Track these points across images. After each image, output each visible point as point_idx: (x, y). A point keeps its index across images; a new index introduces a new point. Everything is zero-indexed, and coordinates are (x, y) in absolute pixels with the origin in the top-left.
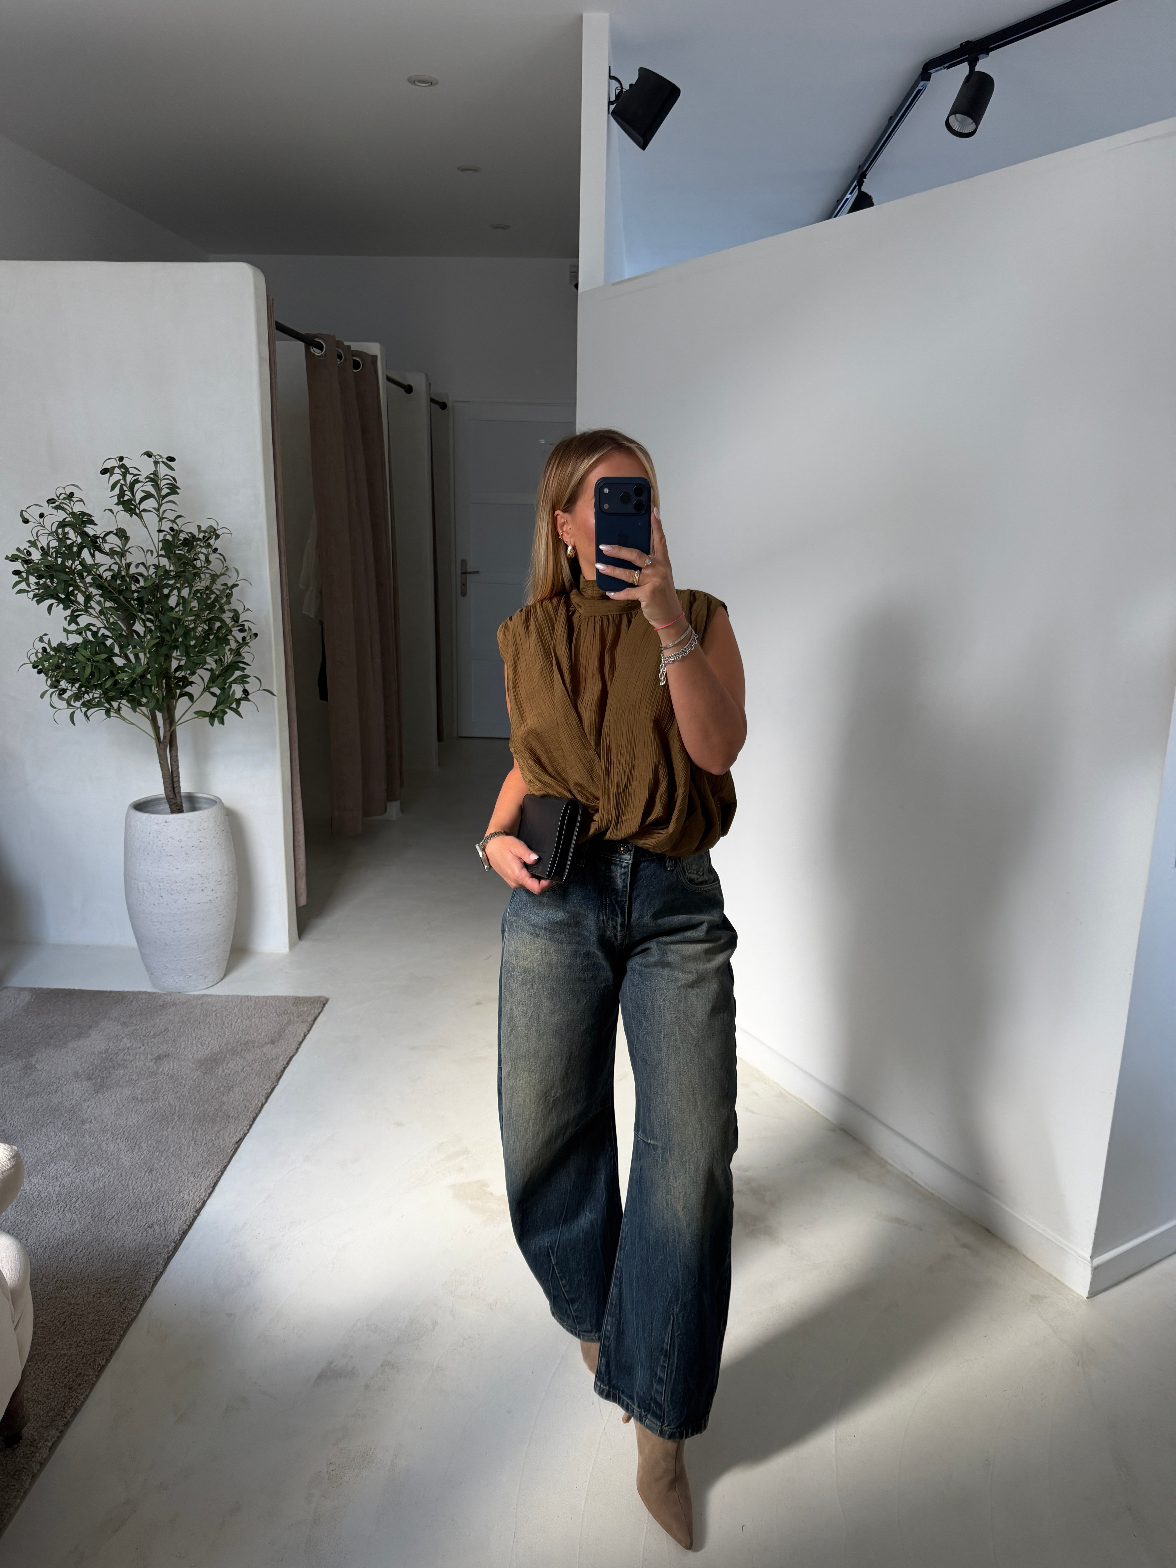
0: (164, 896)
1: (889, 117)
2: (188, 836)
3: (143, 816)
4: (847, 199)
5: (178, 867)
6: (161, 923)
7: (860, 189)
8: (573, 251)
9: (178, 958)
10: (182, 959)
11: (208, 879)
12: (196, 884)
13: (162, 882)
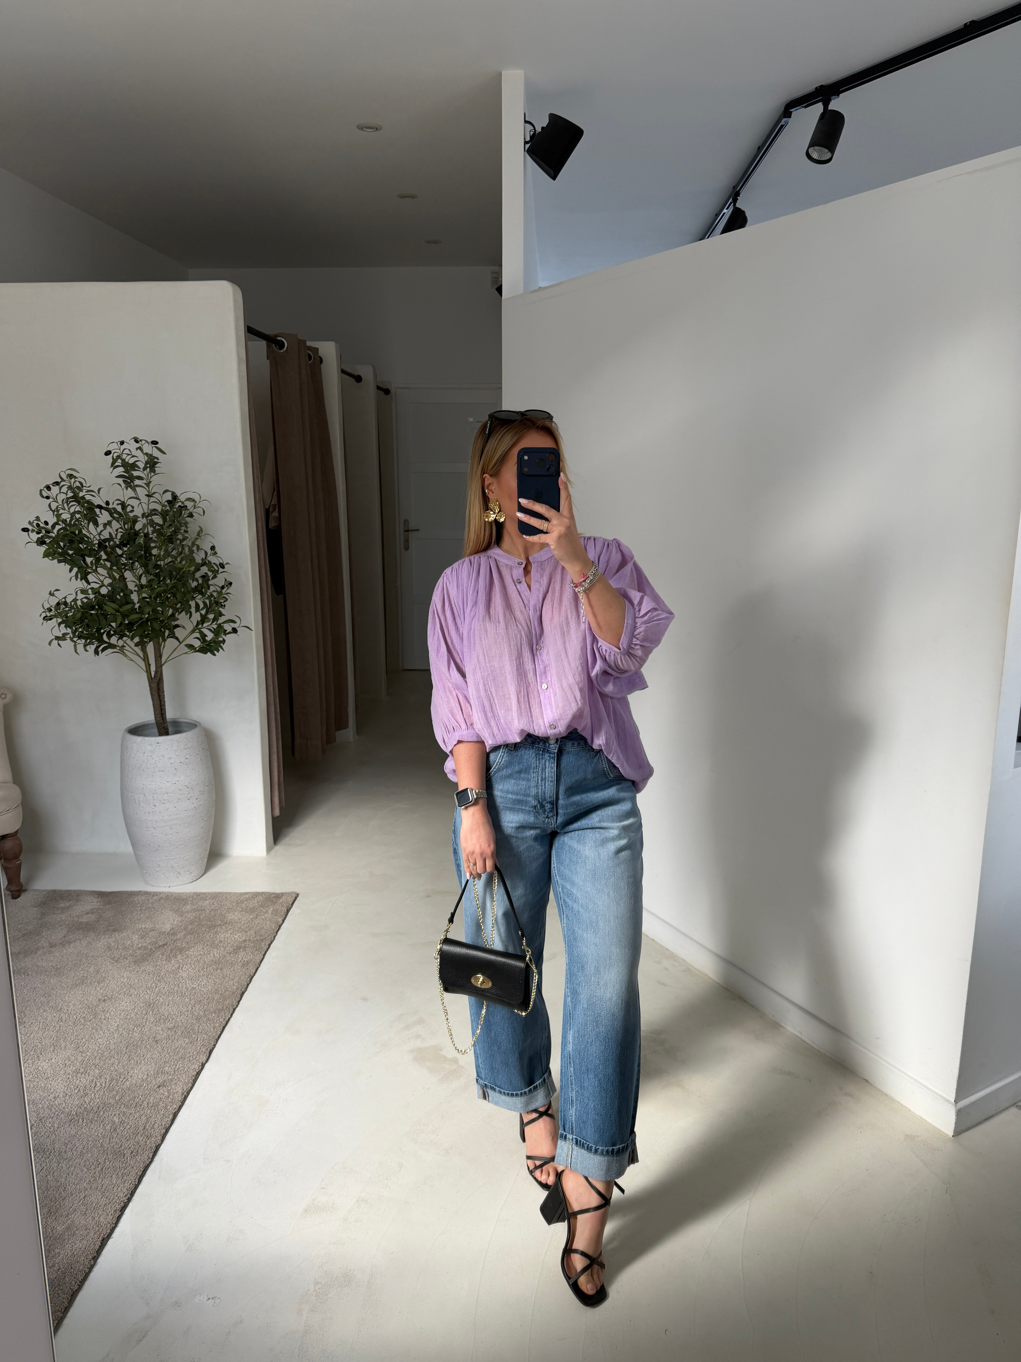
0: (157, 805)
1: (757, 147)
2: (177, 754)
3: (139, 739)
4: (724, 213)
5: (169, 780)
6: (155, 828)
7: (734, 205)
8: (497, 260)
9: (168, 858)
10: (173, 857)
11: (193, 790)
12: (183, 794)
13: (155, 794)
